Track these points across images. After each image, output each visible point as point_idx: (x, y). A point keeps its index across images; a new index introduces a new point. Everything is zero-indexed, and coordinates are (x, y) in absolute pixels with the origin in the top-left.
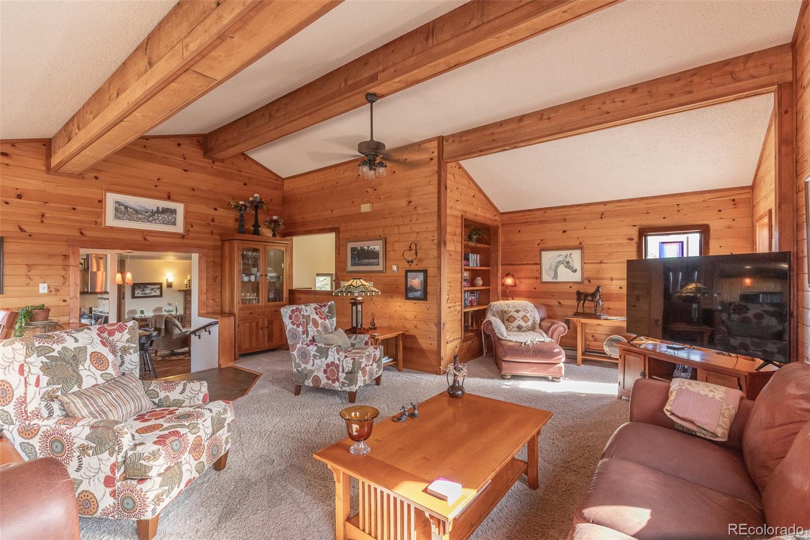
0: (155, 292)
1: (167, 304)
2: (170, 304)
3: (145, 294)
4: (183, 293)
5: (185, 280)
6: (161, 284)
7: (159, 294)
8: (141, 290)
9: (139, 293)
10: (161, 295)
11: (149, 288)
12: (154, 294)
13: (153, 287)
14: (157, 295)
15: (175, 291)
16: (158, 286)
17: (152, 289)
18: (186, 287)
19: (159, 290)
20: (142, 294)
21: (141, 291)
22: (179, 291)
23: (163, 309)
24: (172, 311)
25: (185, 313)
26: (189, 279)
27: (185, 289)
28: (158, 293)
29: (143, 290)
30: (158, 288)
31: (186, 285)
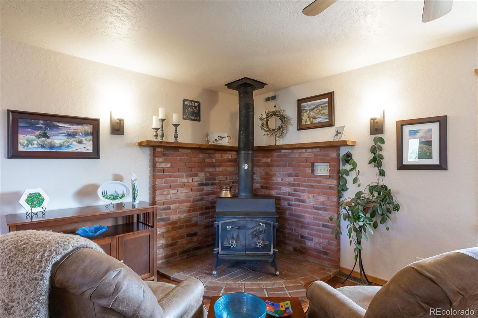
0: (80, 142)
1: (111, 177)
2: (118, 178)
3: (52, 147)
4: (148, 151)
5: (154, 118)
6: (95, 123)
7: (90, 149)
8: (37, 133)
9: (30, 142)
10: (95, 154)
11: (64, 131)
12: (76, 147)
13: (74, 128)
14: (84, 150)
15: (130, 145)
16: (89, 128)
17: (71, 135)
18: (156, 136)
19: (90, 138)
20: (43, 146)
21: (39, 137)
22: (141, 145)
23: (99, 192)
24: (123, 196)
25: (153, 202)
26: (161, 116)
27: (154, 139)
28: (87, 146)
29: (45, 136)
30: (86, 134)
31: (156, 129)
